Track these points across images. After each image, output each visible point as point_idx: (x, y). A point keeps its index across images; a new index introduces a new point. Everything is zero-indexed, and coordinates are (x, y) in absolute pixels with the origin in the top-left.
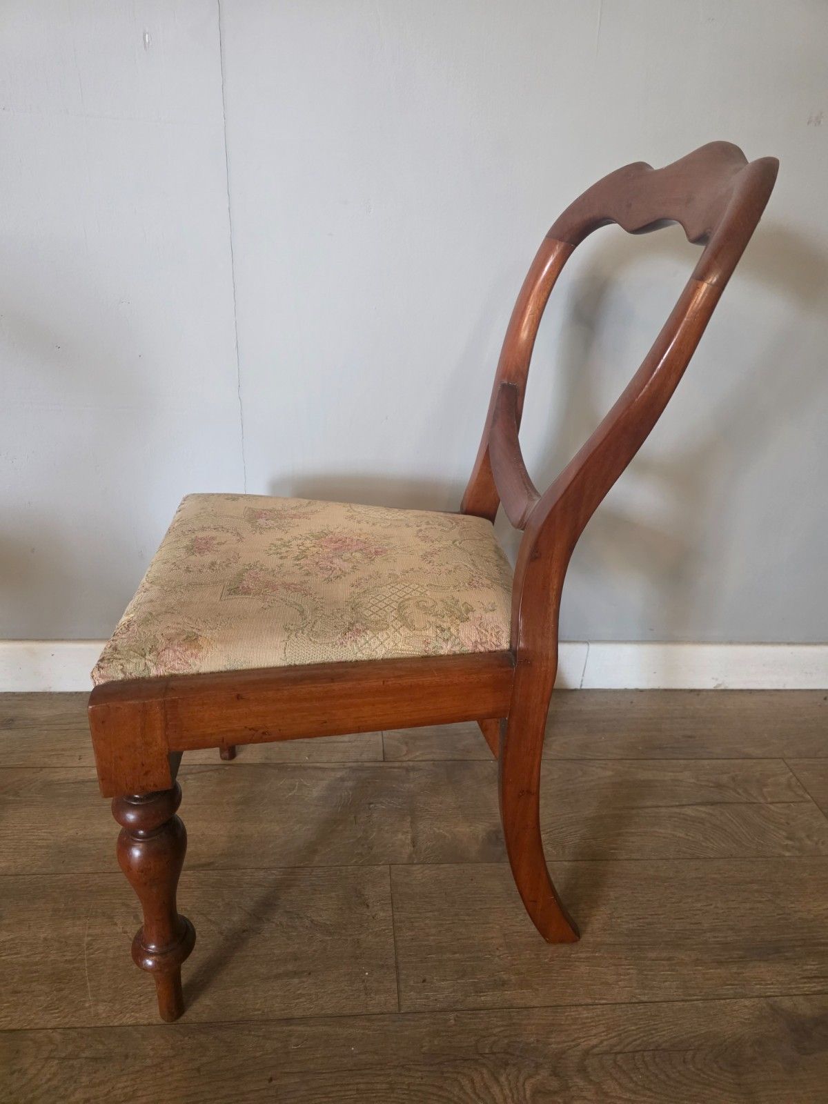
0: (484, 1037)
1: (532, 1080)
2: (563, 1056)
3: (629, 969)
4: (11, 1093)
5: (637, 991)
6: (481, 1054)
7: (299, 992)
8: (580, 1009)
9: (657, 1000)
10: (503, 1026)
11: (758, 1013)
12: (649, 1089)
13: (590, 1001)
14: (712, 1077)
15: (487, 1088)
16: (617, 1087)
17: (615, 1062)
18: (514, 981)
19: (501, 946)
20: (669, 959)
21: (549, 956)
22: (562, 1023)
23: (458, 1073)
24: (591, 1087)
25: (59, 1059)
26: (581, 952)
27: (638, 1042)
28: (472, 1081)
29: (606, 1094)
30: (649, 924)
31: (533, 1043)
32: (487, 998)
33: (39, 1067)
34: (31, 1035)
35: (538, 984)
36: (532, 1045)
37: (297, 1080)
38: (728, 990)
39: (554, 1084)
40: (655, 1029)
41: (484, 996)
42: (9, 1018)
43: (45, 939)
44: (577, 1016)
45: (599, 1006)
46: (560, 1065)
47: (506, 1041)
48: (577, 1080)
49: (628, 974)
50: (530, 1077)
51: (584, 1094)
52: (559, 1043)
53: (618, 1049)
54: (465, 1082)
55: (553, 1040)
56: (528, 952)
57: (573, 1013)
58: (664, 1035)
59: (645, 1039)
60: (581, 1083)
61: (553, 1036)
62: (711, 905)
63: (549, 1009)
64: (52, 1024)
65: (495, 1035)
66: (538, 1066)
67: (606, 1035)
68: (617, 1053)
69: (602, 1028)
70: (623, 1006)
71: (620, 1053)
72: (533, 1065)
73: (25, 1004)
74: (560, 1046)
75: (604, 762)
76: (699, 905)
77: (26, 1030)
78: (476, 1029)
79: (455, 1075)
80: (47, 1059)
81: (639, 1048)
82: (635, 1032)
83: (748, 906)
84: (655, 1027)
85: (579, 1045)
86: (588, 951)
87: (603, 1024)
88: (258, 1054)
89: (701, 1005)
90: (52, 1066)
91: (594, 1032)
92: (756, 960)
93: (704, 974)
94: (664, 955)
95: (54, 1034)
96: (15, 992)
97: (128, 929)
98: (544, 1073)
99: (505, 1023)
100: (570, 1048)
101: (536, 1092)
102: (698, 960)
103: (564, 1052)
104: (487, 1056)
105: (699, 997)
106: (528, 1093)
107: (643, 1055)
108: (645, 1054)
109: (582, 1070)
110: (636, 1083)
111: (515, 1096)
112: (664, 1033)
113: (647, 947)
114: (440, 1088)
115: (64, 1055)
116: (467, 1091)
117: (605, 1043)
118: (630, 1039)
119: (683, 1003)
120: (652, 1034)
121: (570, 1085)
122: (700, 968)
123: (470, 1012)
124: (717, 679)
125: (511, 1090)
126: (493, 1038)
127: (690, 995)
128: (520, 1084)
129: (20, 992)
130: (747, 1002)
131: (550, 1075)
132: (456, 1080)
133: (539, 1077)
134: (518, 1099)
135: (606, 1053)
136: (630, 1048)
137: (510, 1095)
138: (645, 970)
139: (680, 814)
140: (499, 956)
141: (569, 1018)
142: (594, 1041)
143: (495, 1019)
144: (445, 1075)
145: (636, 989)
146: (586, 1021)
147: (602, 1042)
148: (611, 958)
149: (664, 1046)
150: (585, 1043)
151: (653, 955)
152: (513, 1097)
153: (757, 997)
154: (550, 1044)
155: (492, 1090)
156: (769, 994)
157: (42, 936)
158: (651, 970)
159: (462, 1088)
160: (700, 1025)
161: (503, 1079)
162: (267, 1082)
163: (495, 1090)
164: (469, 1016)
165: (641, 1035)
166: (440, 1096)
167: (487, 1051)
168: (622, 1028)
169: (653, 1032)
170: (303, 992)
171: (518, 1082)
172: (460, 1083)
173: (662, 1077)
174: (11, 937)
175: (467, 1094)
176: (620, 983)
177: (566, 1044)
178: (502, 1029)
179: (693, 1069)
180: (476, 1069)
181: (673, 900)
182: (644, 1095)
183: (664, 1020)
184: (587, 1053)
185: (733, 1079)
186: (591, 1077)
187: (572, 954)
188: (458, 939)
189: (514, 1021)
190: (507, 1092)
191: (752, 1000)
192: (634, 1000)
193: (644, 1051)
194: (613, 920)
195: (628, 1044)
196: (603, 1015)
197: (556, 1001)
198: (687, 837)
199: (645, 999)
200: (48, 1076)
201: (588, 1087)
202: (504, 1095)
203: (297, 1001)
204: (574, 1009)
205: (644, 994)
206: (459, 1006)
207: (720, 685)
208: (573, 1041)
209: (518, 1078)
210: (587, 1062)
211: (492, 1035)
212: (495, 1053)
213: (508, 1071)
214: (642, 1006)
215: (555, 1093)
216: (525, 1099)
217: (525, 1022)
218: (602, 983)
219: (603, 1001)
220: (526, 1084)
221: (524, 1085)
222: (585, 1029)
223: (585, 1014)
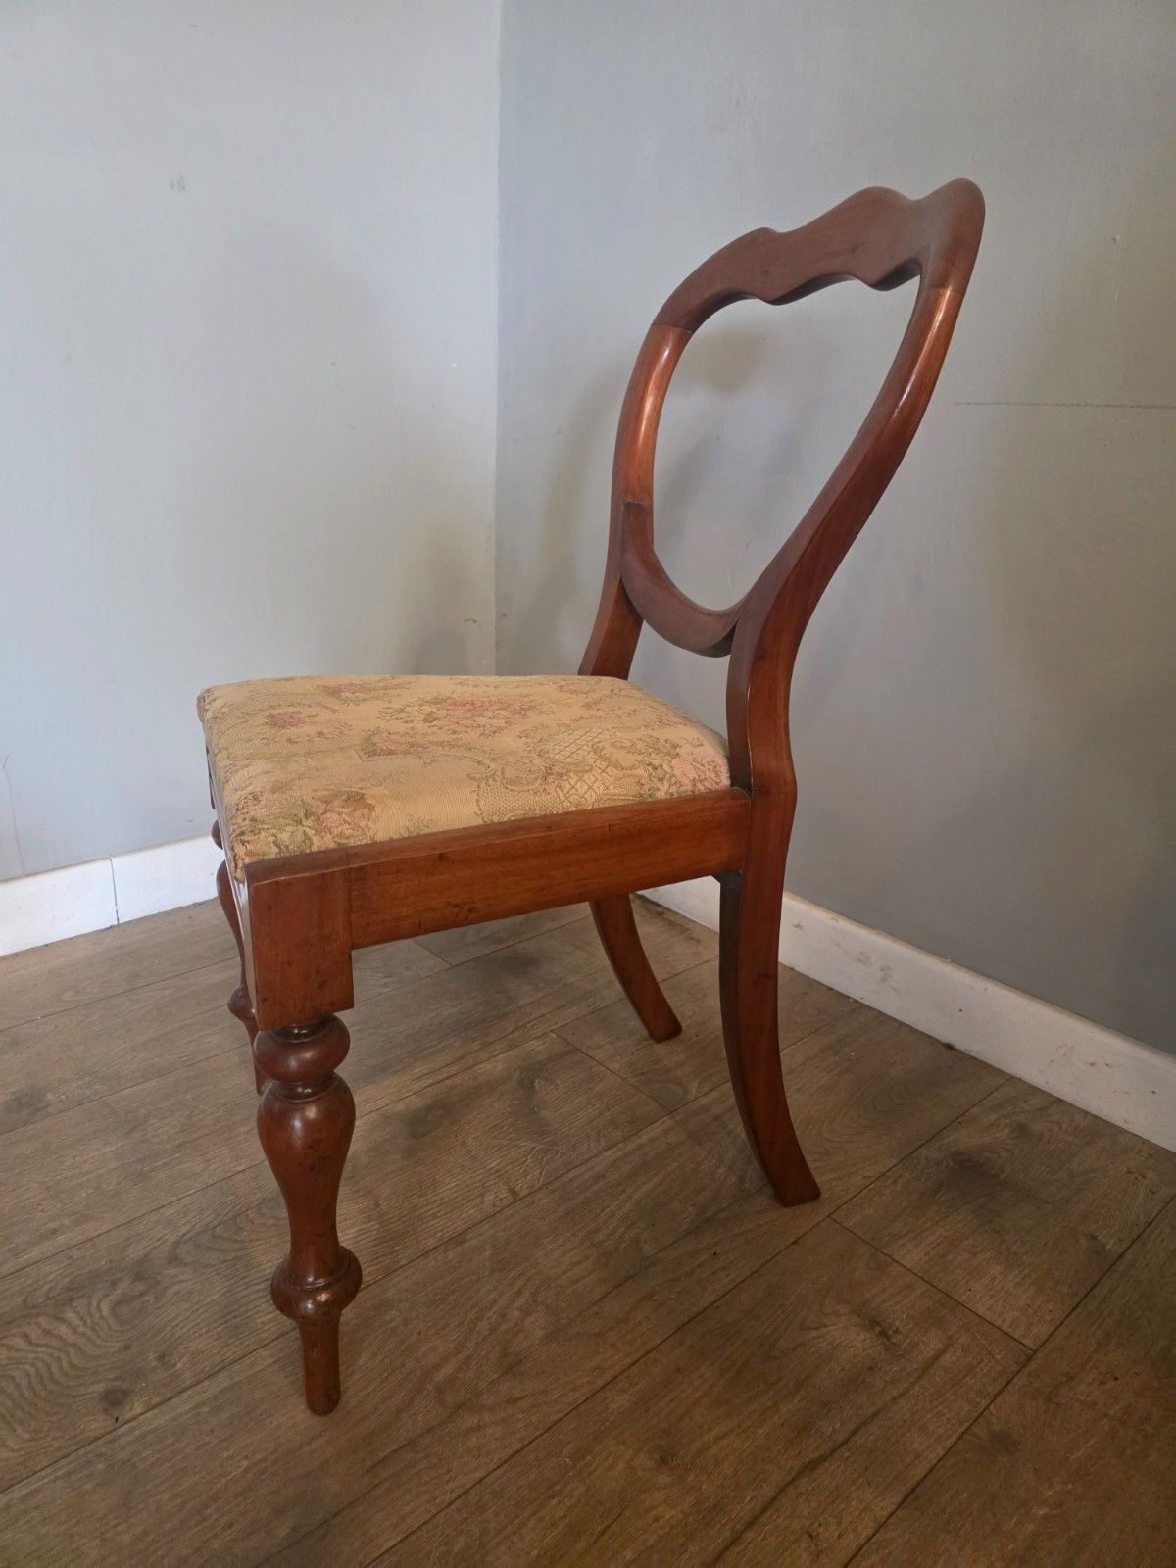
0: (35, 1290)
1: (108, 1299)
2: (147, 1259)
3: (218, 1152)
6: (33, 1307)
8: (161, 1211)
10: (59, 1269)
11: (371, 1127)
13: (174, 1199)
15: (48, 1332)
16: (219, 1255)
17: (213, 1235)
18: (68, 1224)
19: (44, 1200)
21: (115, 1182)
22: (141, 1232)
24: (188, 1268)
26: (156, 1162)
27: (238, 1208)
28: (24, 1335)
29: (206, 1267)
31: (103, 1267)
35: (102, 1213)
36: (105, 1268)
39: (140, 1287)
40: (257, 1188)
41: (27, 1254)
44: (159, 1218)
45: (186, 1198)
46: (143, 1269)
47: (67, 1280)
48: (169, 1271)
49: (218, 1157)
50: (105, 1297)
51: (179, 1278)
52: (138, 1251)
53: (215, 1223)
54: (15, 1341)
55: (131, 1252)
56: (84, 1190)
57: (153, 1218)
60: (174, 1271)
61: (129, 1249)
63: (121, 1228)
65: (50, 1281)
66: (115, 1283)
67: (199, 1218)
68: (214, 1228)
69: (192, 1215)
70: (217, 1185)
71: (217, 1226)
72: (108, 1285)
74: (141, 1253)
75: (161, 983)
78: (22, 1288)
81: (240, 1212)
82: (233, 1201)
85: (165, 1241)
86: (164, 1158)
87: (193, 1211)
91: (183, 1222)
98: (123, 1286)
99: (61, 1266)
100: (155, 1248)
101: (115, 1307)
103: (146, 1256)
104: (42, 1305)
106: (106, 1311)
107: (247, 1216)
109: (174, 1259)
110: (242, 1242)
111: (89, 1321)
116: (20, 1347)
117: (198, 1225)
118: (229, 1209)
121: (161, 1278)
125: (82, 1319)
126: (47, 1287)
128: (94, 1304)
131: (133, 1283)
133: (117, 1292)
134: (92, 1322)
135: (203, 1232)
136: (229, 1217)
137: (82, 1324)
140: (42, 1211)
141: (148, 1224)
142: (184, 1230)
143: (47, 1268)
146: (172, 1217)
147: (194, 1226)
148: (196, 1152)
150: (174, 1236)
152: (85, 1324)
154: (127, 1257)
155: (54, 1331)
159: (12, 1349)
161: (68, 1315)
163: (60, 1329)
164: (12, 1279)
165: (242, 1199)
167: (41, 1301)
168: (218, 1203)
169: (256, 1191)
171: (90, 1308)
172: (8, 1345)
173: (271, 1223)
175: (19, 1350)
176: (209, 1168)
177: (147, 1248)
178: (58, 1273)
180: (28, 1323)
182: (253, 1246)
184: (177, 1243)
186: (185, 1261)
187: (144, 1168)
189: (75, 1258)
190: (77, 1323)
192: (229, 1175)
193: (248, 1211)
194: (194, 1118)
195: (227, 1214)
196: (192, 1203)
197: (127, 1217)
199: (241, 1168)
201: (183, 1270)
202: (71, 1328)
204: (153, 1214)
208: (157, 1241)
209: (89, 1305)
210: (179, 1251)
211: (46, 1283)
212: (53, 1298)
213: (74, 1304)
214: (239, 1176)
215: (142, 1294)
216: (102, 1317)
217: (90, 1253)
218: (187, 1177)
219: (191, 1192)
220: (101, 1304)
221: (98, 1307)
222: (170, 1225)
223: (169, 1212)
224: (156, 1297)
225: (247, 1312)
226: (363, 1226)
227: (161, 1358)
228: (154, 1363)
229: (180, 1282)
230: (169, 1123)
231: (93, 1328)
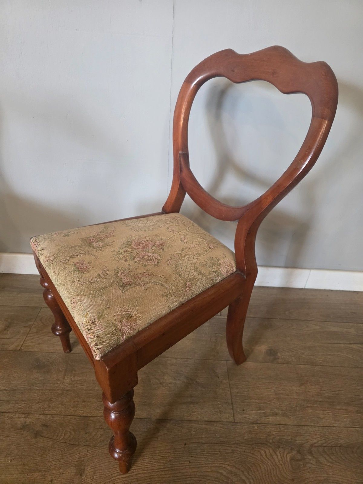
0: (270, 435)
1: (290, 454)
2: (302, 446)
3: (329, 412)
4: (87, 441)
5: (333, 422)
6: (268, 442)
7: (193, 410)
8: (309, 427)
9: (341, 426)
10: (277, 431)
12: (338, 463)
13: (313, 424)
15: (271, 456)
16: (325, 460)
17: (324, 450)
18: (280, 414)
19: (274, 398)
20: (346, 410)
21: (295, 404)
22: (301, 432)
23: (260, 449)
24: (314, 459)
25: (103, 429)
26: (308, 404)
27: (333, 443)
28: (265, 452)
29: (321, 463)
30: (337, 394)
31: (290, 439)
32: (271, 419)
33: (96, 432)
34: (92, 419)
35: (290, 416)
36: (289, 440)
37: (196, 445)
39: (299, 457)
40: (340, 438)
41: (268, 418)
42: (83, 411)
43: (93, 381)
44: (307, 430)
45: (317, 427)
46: (301, 449)
47: (278, 438)
48: (308, 456)
49: (328, 415)
50: (289, 453)
51: (311, 462)
52: (300, 440)
53: (325, 445)
54: (263, 453)
55: (298, 439)
56: (286, 402)
57: (306, 429)
58: (344, 441)
59: (336, 442)
60: (310, 457)
61: (297, 437)
63: (296, 426)
64: (99, 415)
65: (274, 435)
66: (292, 449)
67: (320, 439)
68: (324, 447)
69: (318, 436)
70: (327, 427)
72: (290, 448)
73: (88, 406)
74: (301, 442)
75: (316, 322)
76: (358, 388)
77: (89, 416)
78: (266, 432)
79: (259, 450)
80: (99, 428)
81: (334, 445)
82: (332, 439)
84: (341, 437)
85: (308, 442)
86: (311, 404)
87: (318, 434)
88: (179, 434)
89: (359, 430)
90: (101, 432)
91: (315, 437)
93: (361, 417)
94: (344, 408)
95: (100, 419)
96: (84, 401)
98: (294, 452)
99: (277, 430)
100: (305, 443)
101: (292, 459)
102: (358, 411)
103: (302, 444)
104: (271, 443)
105: (358, 427)
106: (288, 459)
107: (336, 449)
108: (336, 448)
109: (310, 452)
110: (332, 459)
111: (283, 460)
113: (336, 404)
114: (253, 454)
115: (105, 428)
116: (264, 456)
117: (319, 442)
118: (330, 441)
119: (351, 428)
120: (339, 440)
121: (306, 458)
122: (359, 414)
125: (281, 457)
126: (273, 436)
127: (355, 425)
129: (85, 401)
131: (297, 453)
132: (259, 451)
133: (292, 454)
134: (284, 461)
135: (320, 446)
136: (329, 445)
137: (281, 460)
138: (336, 413)
139: (350, 347)
140: (274, 403)
141: (304, 430)
142: (315, 441)
143: (273, 428)
144: (254, 449)
145: (332, 421)
146: (311, 432)
147: (318, 442)
148: (321, 407)
149: (344, 445)
150: (311, 441)
151: (338, 407)
152: (282, 460)
154: (297, 441)
155: (273, 457)
157: (92, 379)
158: (339, 414)
159: (261, 455)
160: (359, 438)
161: (278, 453)
162: (184, 445)
163: (275, 457)
164: (263, 426)
165: (335, 440)
166: (253, 457)
167: (271, 441)
168: (327, 436)
169: (340, 439)
170: (195, 411)
171: (284, 454)
172: (261, 453)
173: (343, 458)
174: (80, 379)
175: (263, 457)
176: (325, 418)
177: (303, 441)
178: (276, 433)
179: (357, 456)
180: (267, 448)
181: (347, 385)
182: (336, 465)
183: (344, 435)
184: (312, 446)
186: (314, 455)
187: (304, 404)
188: (257, 394)
189: (282, 430)
190: (280, 458)
192: (331, 426)
193: (336, 447)
194: (322, 391)
195: (329, 443)
196: (318, 431)
197: (298, 423)
198: (353, 358)
199: (336, 425)
200: (100, 435)
202: (278, 459)
203: (193, 414)
204: (306, 427)
205: (336, 423)
206: (258, 422)
209: (284, 453)
210: (312, 449)
211: (272, 435)
212: (274, 442)
213: (280, 450)
214: (334, 428)
215: (299, 460)
216: (287, 461)
217: (286, 431)
218: (318, 418)
219: (318, 425)
220: (287, 456)
221: (286, 456)
222: (311, 436)
223: (311, 429)
224: (303, 465)
229: (312, 464)
230: (314, 389)
231: (284, 463)
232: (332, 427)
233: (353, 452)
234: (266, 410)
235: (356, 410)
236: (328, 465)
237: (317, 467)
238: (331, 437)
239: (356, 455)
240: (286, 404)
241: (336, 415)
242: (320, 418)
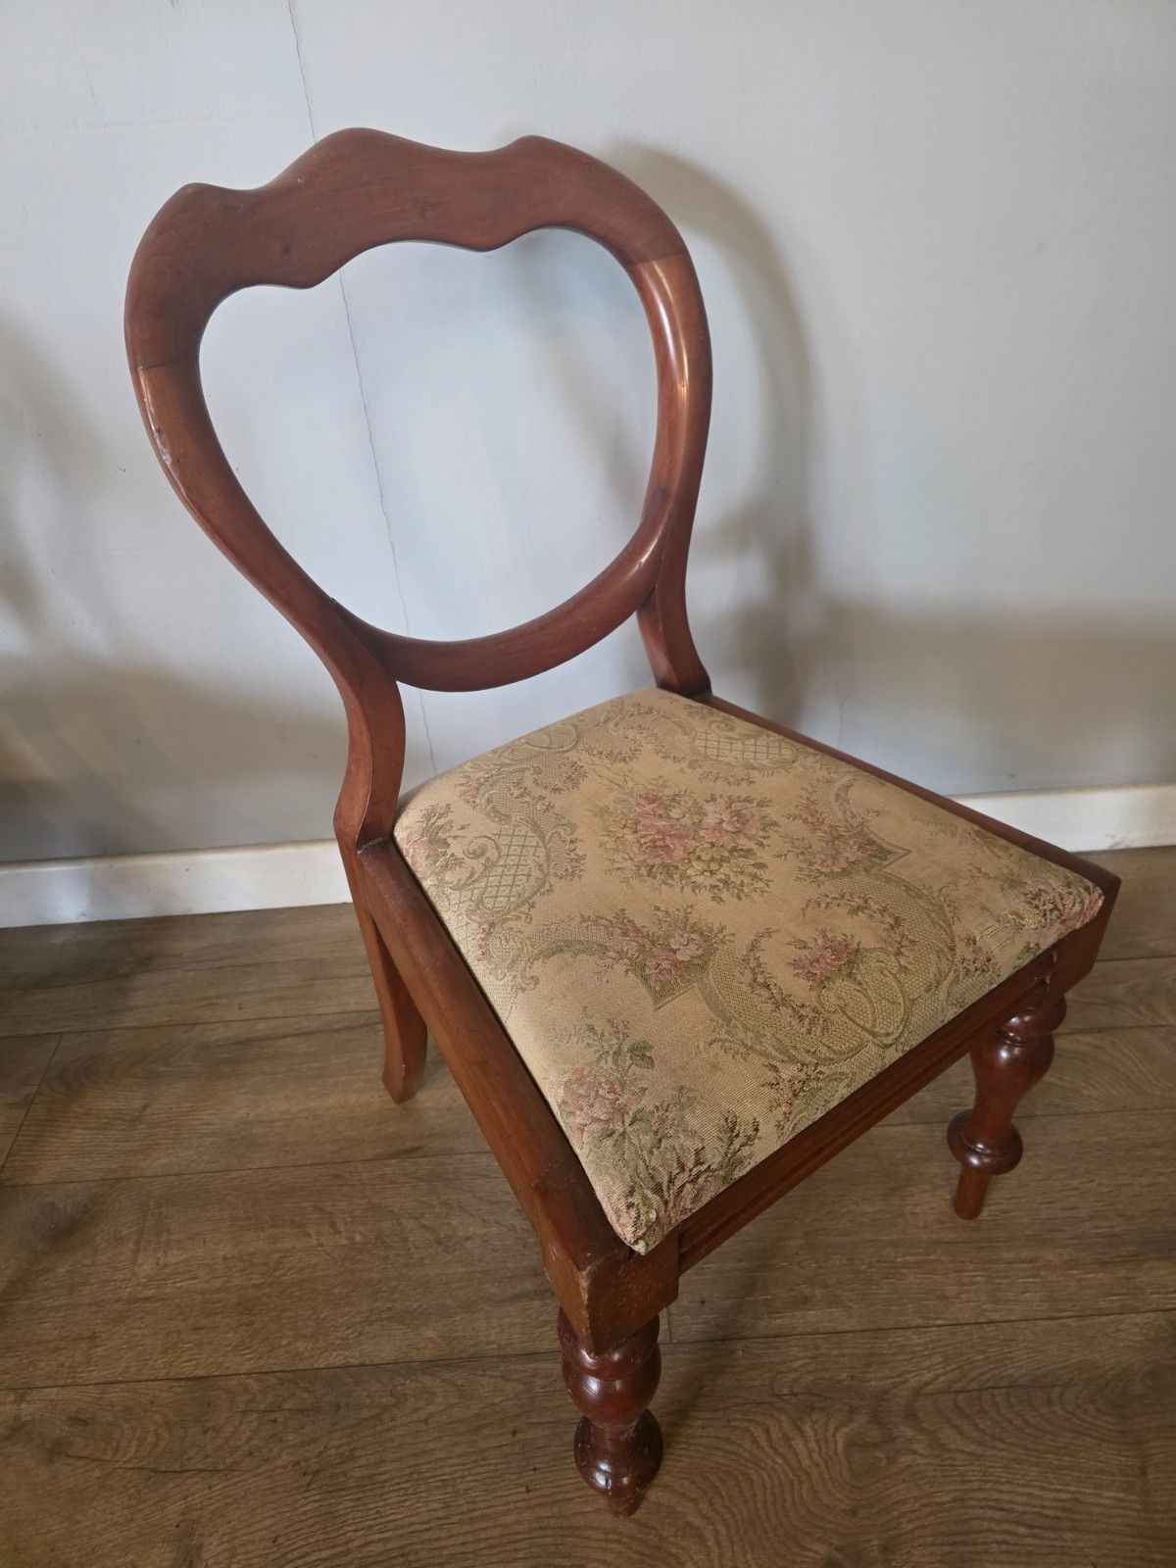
0: (782, 1373)
1: (846, 1429)
2: (886, 1397)
3: (975, 1276)
4: (207, 1457)
5: (985, 1306)
6: (778, 1395)
7: (542, 1318)
8: (908, 1333)
9: (1013, 1318)
10: (805, 1357)
11: (1153, 1333)
12: (1001, 1440)
13: (921, 1322)
14: (1086, 1422)
15: (787, 1439)
16: (958, 1437)
17: (955, 1402)
18: (819, 1297)
19: (802, 1249)
20: (1031, 1261)
21: (867, 1261)
22: (885, 1352)
23: (750, 1421)
24: (924, 1437)
25: (258, 1412)
26: (910, 1255)
27: (986, 1377)
28: (768, 1432)
29: (943, 1447)
30: (1005, 1212)
31: (844, 1380)
32: (787, 1321)
33: (237, 1423)
34: (222, 1383)
35: (851, 1301)
36: (845, 1383)
37: (547, 1433)
38: (1113, 1301)
39: (874, 1434)
40: (1009, 1359)
41: (779, 1318)
42: (194, 1362)
43: (225, 1258)
44: (904, 1343)
45: (934, 1329)
46: (881, 1409)
47: (810, 1378)
48: (905, 1429)
49: (974, 1283)
50: (843, 1425)
51: (915, 1447)
52: (878, 1379)
53: (959, 1386)
54: (759, 1433)
55: (873, 1375)
56: (839, 1256)
57: (898, 1339)
58: (1021, 1367)
59: (996, 1372)
60: (910, 1433)
61: (870, 1370)
62: (1093, 1181)
63: (867, 1334)
64: (244, 1369)
65: (795, 1370)
66: (853, 1411)
67: (944, 1368)
68: (957, 1392)
69: (938, 1359)
70: (967, 1328)
71: (961, 1392)
72: (846, 1409)
73: (209, 1343)
74: (881, 1383)
76: (1075, 1182)
77: (214, 1376)
78: (771, 1363)
79: (746, 1424)
80: (244, 1412)
81: (987, 1385)
82: (982, 1363)
83: (1145, 1181)
84: (1009, 1355)
85: (906, 1381)
86: (917, 1254)
87: (939, 1353)
88: (497, 1400)
89: (1073, 1324)
90: (251, 1422)
91: (927, 1363)
92: (1153, 1259)
93: (1079, 1280)
94: (1025, 1254)
95: (249, 1380)
96: (197, 1329)
97: (324, 1241)
98: (861, 1420)
99: (809, 1354)
100: (895, 1386)
101: (852, 1444)
102: (1071, 1260)
103: (886, 1392)
104: (785, 1397)
105: (1071, 1313)
106: (840, 1446)
107: (994, 1396)
108: (996, 1392)
109: (911, 1416)
110: (983, 1432)
111: (824, 1450)
112: (1020, 1363)
113: (1001, 1244)
114: (727, 1440)
115: (262, 1407)
116: (761, 1444)
117: (942, 1379)
118: (976, 1373)
119: (1049, 1322)
120: (1005, 1365)
121: (895, 1435)
122: (1074, 1272)
123: (763, 1340)
124: (1113, 836)
125: (817, 1441)
126: (792, 1375)
127: (1059, 1311)
128: (830, 1434)
129: (201, 1329)
130: (1138, 1319)
131: (869, 1423)
132: (747, 1430)
133: (853, 1425)
134: (827, 1453)
135: (944, 1392)
136: (974, 1385)
137: (817, 1449)
138: (997, 1277)
140: (799, 1264)
141: (893, 1345)
142: (928, 1376)
143: (796, 1349)
144: (732, 1424)
145: (984, 1304)
146: (917, 1349)
147: (937, 1377)
148: (951, 1262)
149: (1020, 1382)
150: (916, 1378)
151: (1008, 1255)
152: (820, 1452)
153: (1154, 1311)
154: (868, 1381)
155: (793, 1443)
156: (1170, 1306)
157: (221, 1253)
158: (1007, 1277)
159: (754, 1441)
160: (1071, 1351)
161: (807, 1428)
162: (510, 1436)
163: (799, 1444)
164: (762, 1346)
165: (991, 1366)
166: (728, 1452)
167: (786, 1391)
168: (966, 1357)
169: (1007, 1362)
170: (547, 1318)
171: (827, 1431)
172: (752, 1434)
173: (1018, 1422)
174: (184, 1257)
175: (761, 1447)
176: (962, 1296)
177: (888, 1382)
178: (805, 1361)
179: (1061, 1412)
180: (772, 1415)
181: (1039, 1177)
182: (994, 1448)
183: (1022, 1346)
184: (917, 1392)
185: (1115, 1425)
186: (922, 1424)
187: (897, 1257)
188: (745, 1241)
189: (821, 1351)
190: (813, 1444)
191: (1146, 1315)
192: (982, 1319)
193: (995, 1388)
195: (973, 1379)
196: (939, 1340)
197: (874, 1322)
198: (1061, 1083)
199: (996, 1316)
200: (248, 1434)
201: (920, 1437)
202: (808, 1449)
203: (540, 1330)
204: (900, 1332)
205: (997, 1311)
206: (748, 1333)
207: (1117, 844)
208: (899, 1376)
209: (826, 1426)
210: (917, 1405)
211: (792, 1370)
212: (796, 1394)
213: (814, 1417)
214: (992, 1327)
215: (875, 1445)
216: (836, 1454)
217: (835, 1352)
218: (938, 1297)
219: (940, 1322)
220: (838, 1434)
221: (834, 1435)
222: (914, 1361)
223: (915, 1339)
224: (888, 1458)
225: (975, 1544)
226: (1122, 1495)
227: (884, 1549)
228: (876, 1554)
229: (915, 1452)
230: (929, 1202)
231: (826, 1462)
232: (985, 1323)
233: (1049, 1401)
234: (773, 1292)
235: (1066, 1257)
236: (967, 1450)
237: (932, 1461)
238: (981, 1357)
239: (1057, 1408)
240: (838, 1263)
241: (998, 1281)
242: (945, 1297)
